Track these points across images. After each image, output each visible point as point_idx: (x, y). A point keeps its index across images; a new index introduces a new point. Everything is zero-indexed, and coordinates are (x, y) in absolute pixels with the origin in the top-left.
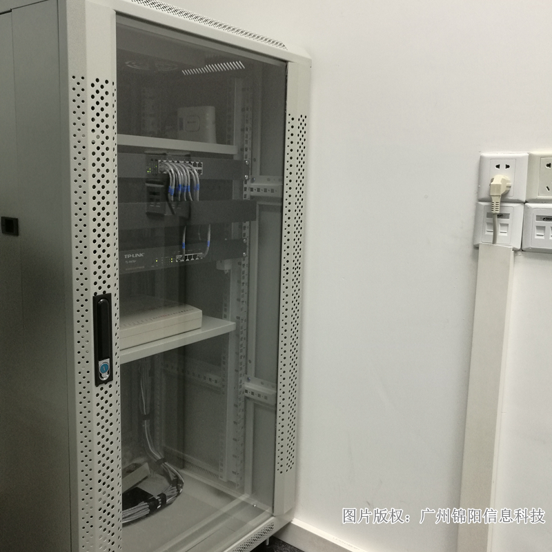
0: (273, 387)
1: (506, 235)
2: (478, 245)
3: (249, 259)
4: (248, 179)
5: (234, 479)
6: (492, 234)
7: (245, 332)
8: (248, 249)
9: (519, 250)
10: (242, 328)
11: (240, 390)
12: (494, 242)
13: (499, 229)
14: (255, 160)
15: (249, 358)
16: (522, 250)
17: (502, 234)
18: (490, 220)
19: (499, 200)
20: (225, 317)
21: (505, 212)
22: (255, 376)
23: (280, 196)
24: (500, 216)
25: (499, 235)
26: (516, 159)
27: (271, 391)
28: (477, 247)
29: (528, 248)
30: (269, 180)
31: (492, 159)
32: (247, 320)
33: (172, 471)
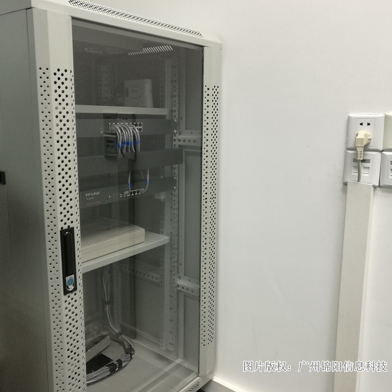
0: (197, 283)
1: (367, 175)
2: (347, 182)
3: (179, 190)
4: (177, 133)
5: (171, 348)
6: (357, 174)
7: (176, 244)
8: (177, 184)
9: (378, 187)
10: (174, 241)
11: (173, 286)
12: (359, 180)
13: (363, 171)
14: (181, 118)
15: (180, 263)
16: (379, 186)
17: (365, 174)
18: (356, 164)
19: (362, 150)
20: (162, 233)
21: (366, 158)
22: (185, 275)
23: (200, 146)
24: (363, 161)
25: (362, 175)
26: (375, 118)
27: (196, 286)
28: (346, 184)
29: (384, 185)
30: (192, 133)
31: (357, 118)
32: (178, 235)
33: (127, 342)
